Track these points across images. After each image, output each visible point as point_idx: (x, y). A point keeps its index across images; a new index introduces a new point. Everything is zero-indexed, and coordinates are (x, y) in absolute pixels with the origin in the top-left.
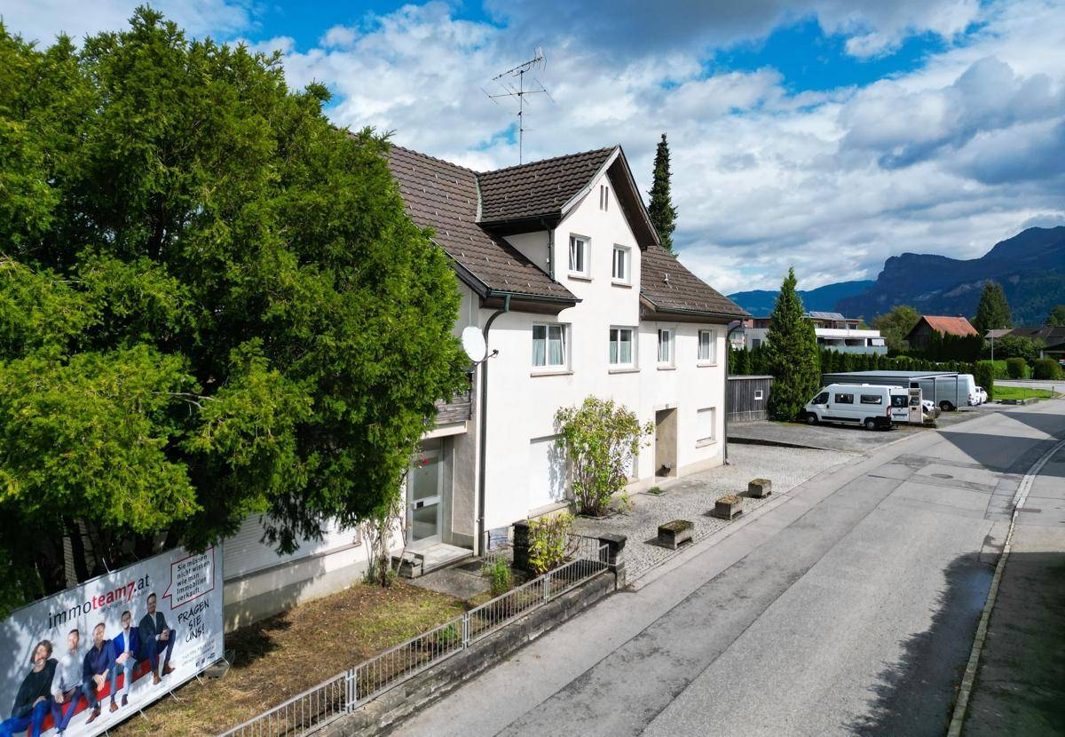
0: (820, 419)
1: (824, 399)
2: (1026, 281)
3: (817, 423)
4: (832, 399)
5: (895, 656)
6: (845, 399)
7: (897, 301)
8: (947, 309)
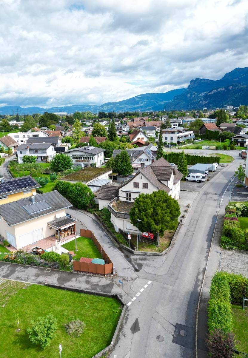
0: (188, 180)
1: (189, 176)
2: (234, 88)
3: (188, 181)
4: (191, 176)
5: (208, 229)
6: (193, 177)
7: (193, 96)
8: (209, 99)
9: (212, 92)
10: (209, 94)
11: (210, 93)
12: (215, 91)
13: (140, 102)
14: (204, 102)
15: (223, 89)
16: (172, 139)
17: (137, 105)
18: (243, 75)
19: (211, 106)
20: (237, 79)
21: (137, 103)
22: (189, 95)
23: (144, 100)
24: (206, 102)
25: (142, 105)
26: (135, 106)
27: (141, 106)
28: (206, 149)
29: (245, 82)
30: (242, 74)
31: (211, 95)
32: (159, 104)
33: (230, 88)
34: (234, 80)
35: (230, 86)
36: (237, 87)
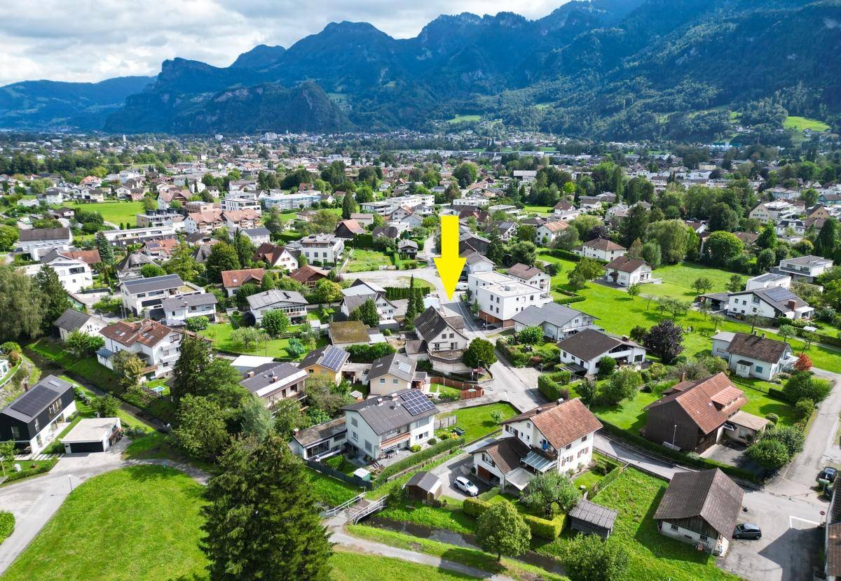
2: (267, 93)
7: (179, 101)
8: (218, 111)
9: (224, 97)
10: (216, 100)
11: (220, 99)
12: (230, 94)
13: (26, 103)
14: (209, 118)
15: (245, 92)
16: (325, 255)
17: (19, 111)
18: (276, 63)
19: (225, 127)
20: (267, 70)
21: (18, 104)
22: (166, 97)
23: (39, 99)
24: (214, 119)
25: (33, 111)
26: (13, 114)
27: (32, 114)
28: (384, 269)
29: (283, 79)
30: (273, 61)
31: (222, 102)
32: (85, 111)
33: (260, 91)
34: (260, 71)
35: (260, 87)
36: (274, 92)
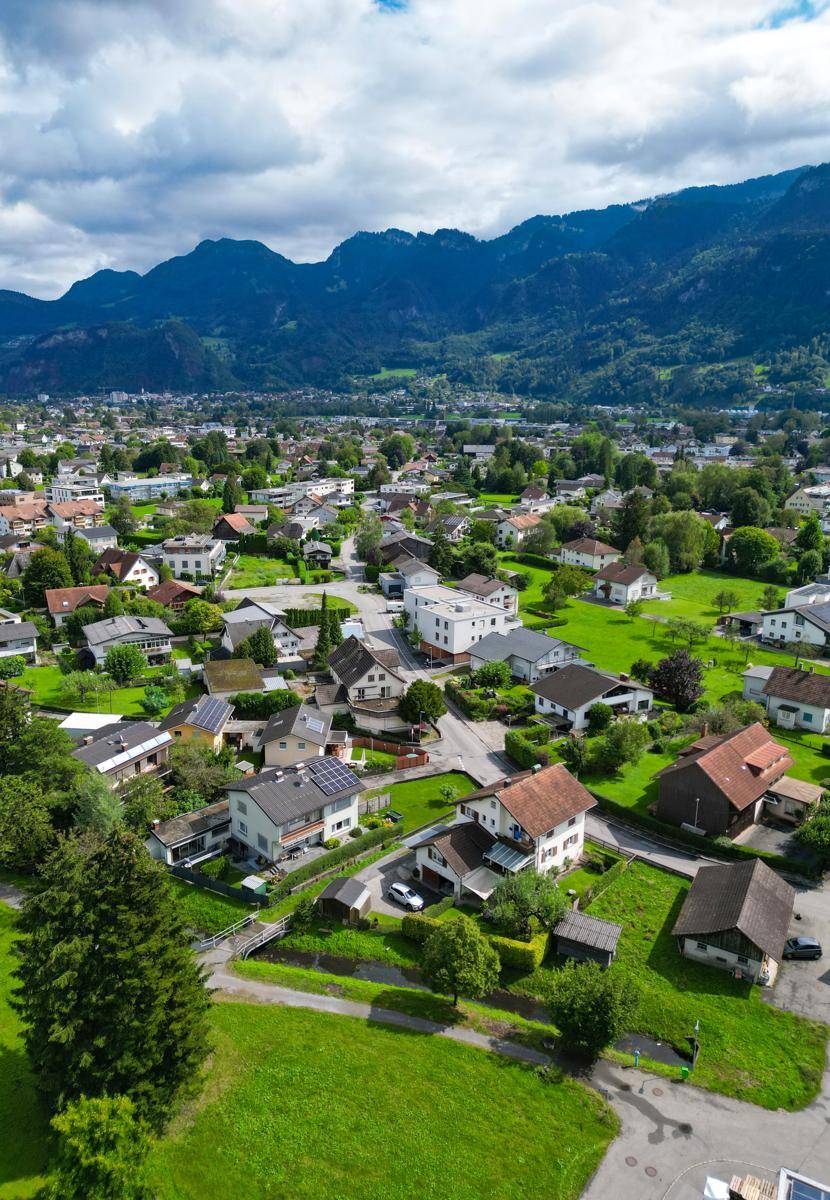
2: (114, 336)
8: (42, 362)
9: (51, 342)
10: (39, 346)
11: (44, 345)
12: (60, 338)
14: (29, 370)
15: (82, 335)
16: (198, 564)
18: (126, 295)
19: (53, 383)
20: (113, 305)
24: (36, 372)
28: (284, 584)
29: (137, 317)
30: (123, 291)
31: (48, 349)
33: (103, 333)
34: (103, 306)
35: (104, 327)
36: (123, 335)
